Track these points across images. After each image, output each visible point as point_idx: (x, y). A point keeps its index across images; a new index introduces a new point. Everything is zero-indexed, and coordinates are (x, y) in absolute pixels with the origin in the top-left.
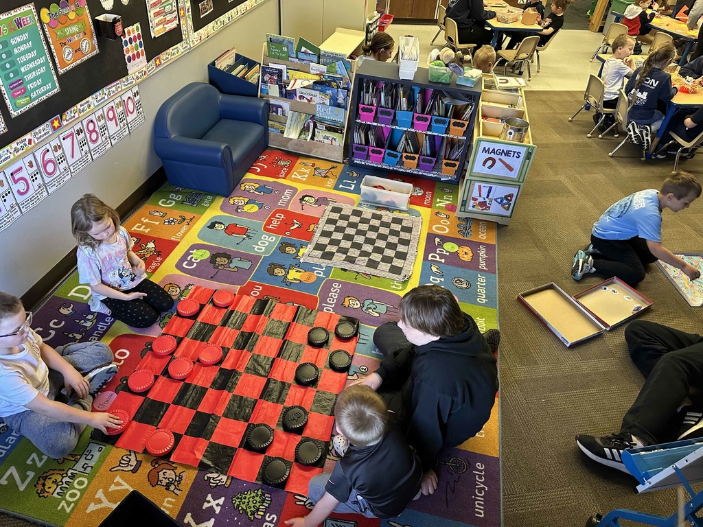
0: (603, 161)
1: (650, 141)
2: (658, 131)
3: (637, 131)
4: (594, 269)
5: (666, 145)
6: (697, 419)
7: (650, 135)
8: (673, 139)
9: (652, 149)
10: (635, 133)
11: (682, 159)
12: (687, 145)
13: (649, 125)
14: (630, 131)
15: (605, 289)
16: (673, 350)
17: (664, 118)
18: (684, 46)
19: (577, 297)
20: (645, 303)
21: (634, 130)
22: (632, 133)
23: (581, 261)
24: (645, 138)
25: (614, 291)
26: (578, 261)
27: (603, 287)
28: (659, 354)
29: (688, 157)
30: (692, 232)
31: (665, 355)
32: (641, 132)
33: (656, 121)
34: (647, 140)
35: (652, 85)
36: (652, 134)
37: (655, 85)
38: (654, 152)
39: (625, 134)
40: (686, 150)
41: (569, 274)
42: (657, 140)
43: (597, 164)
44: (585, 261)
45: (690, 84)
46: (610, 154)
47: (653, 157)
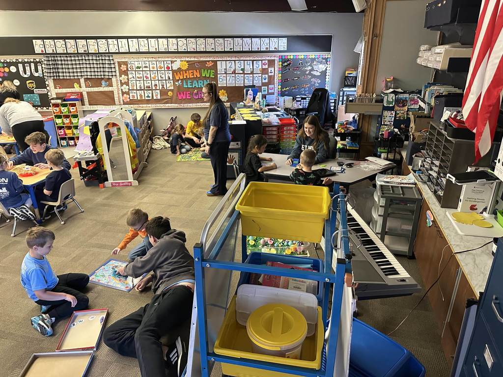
0: (10, 242)
1: (32, 213)
2: (32, 205)
3: (18, 212)
4: (53, 319)
5: (45, 210)
6: (176, 355)
7: (29, 211)
8: (46, 205)
9: (38, 217)
10: (18, 214)
11: (61, 212)
12: (57, 204)
13: (24, 205)
14: (14, 215)
15: (74, 325)
16: (136, 329)
17: (30, 196)
18: (13, 148)
19: (59, 348)
20: (104, 312)
21: (16, 213)
22: (16, 215)
23: (41, 322)
24: (28, 214)
25: (81, 321)
26: (39, 324)
27: (72, 325)
28: (132, 338)
29: (64, 209)
30: (98, 250)
31: (136, 335)
32: (22, 211)
33: (26, 200)
34: (30, 214)
35: (4, 182)
36: (30, 209)
37: (7, 181)
38: (41, 217)
39: (12, 218)
40: (59, 207)
41: (41, 337)
42: (37, 210)
43: (7, 247)
44: (43, 320)
45: (30, 169)
46: (12, 235)
47: (43, 221)
